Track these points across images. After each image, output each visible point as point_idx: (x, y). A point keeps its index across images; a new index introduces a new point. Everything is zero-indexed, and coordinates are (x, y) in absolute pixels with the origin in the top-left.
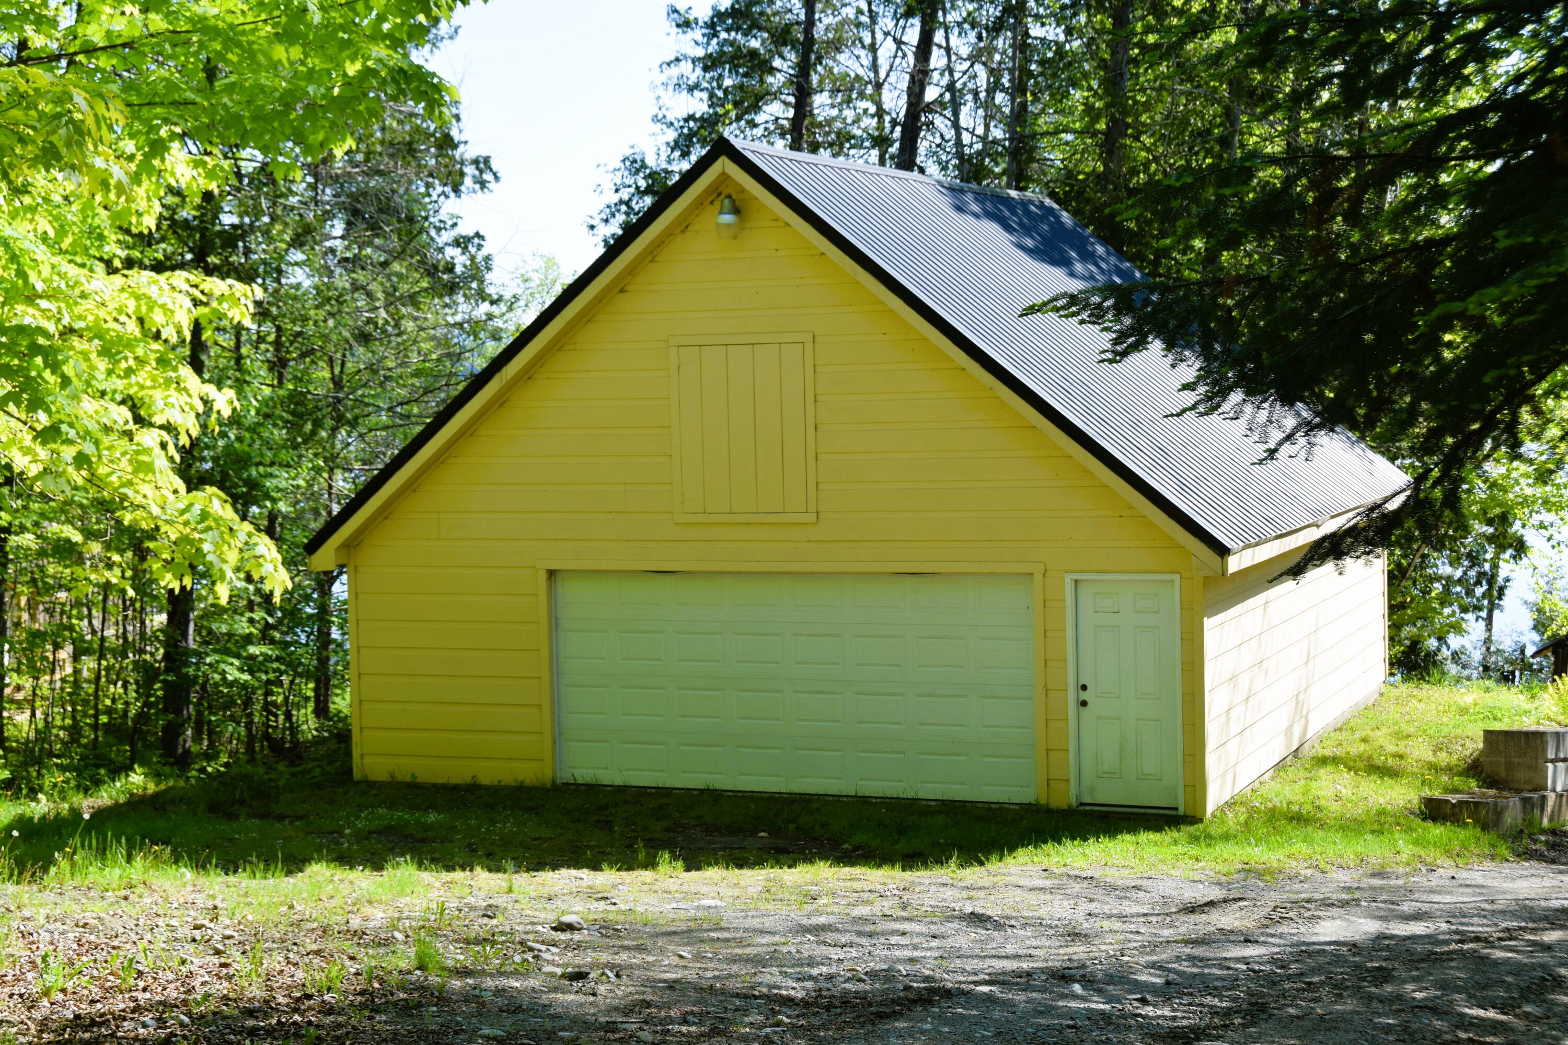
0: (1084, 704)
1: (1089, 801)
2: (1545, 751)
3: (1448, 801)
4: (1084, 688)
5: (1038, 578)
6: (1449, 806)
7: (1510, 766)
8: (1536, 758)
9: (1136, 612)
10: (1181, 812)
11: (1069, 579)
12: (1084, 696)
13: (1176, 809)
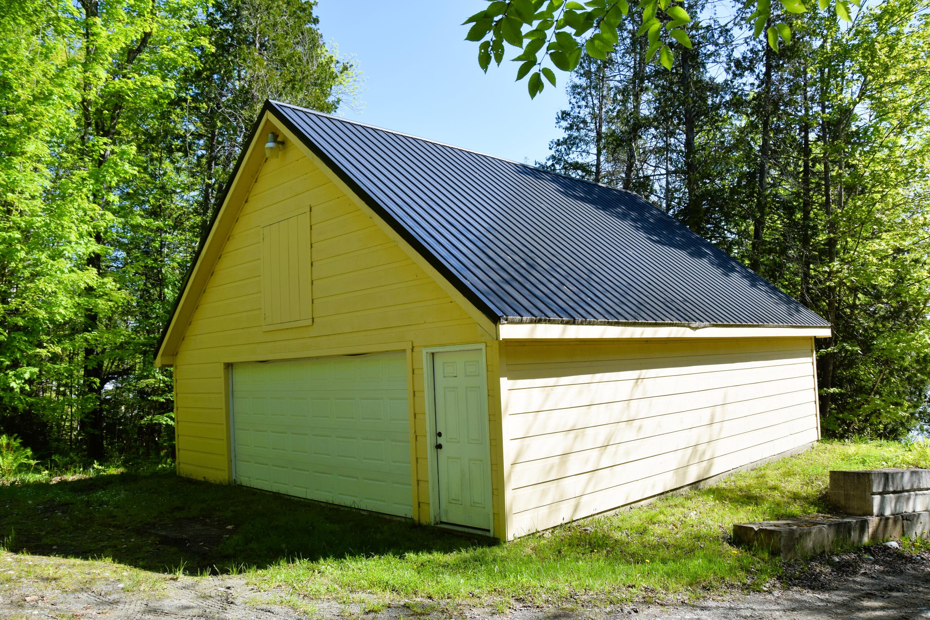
0: (439, 447)
1: (445, 520)
2: (871, 486)
3: (752, 528)
4: (440, 434)
5: (409, 352)
6: (753, 533)
7: (847, 497)
8: (865, 492)
9: (466, 376)
10: (491, 534)
11: (425, 352)
12: (441, 441)
13: (489, 531)
